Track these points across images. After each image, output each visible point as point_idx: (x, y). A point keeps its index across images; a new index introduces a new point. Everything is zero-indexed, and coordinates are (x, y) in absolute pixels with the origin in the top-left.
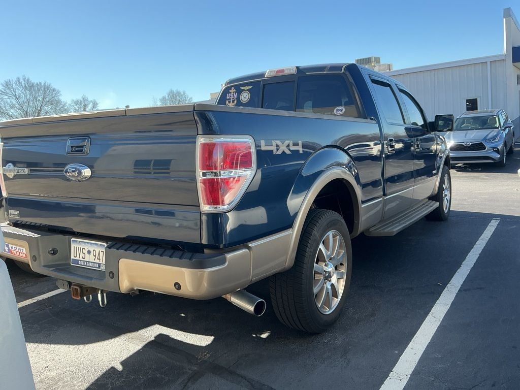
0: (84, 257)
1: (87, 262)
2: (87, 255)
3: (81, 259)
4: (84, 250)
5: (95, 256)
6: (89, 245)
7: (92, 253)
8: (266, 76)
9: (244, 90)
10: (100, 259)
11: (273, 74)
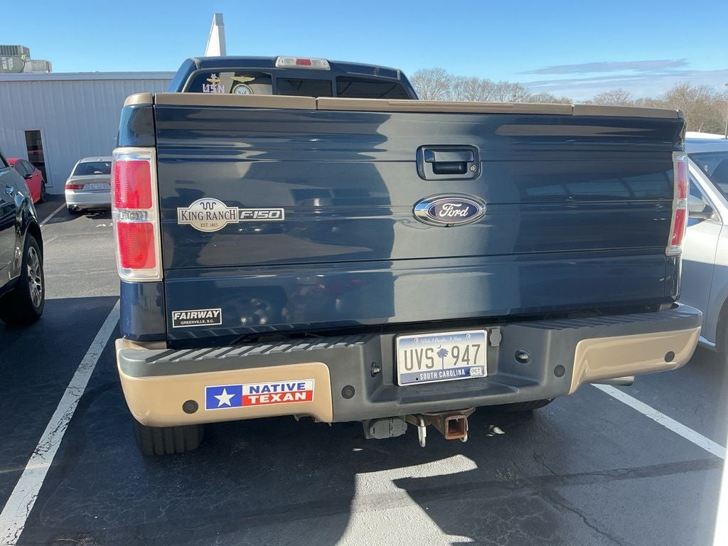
0: (430, 365)
1: (438, 371)
2: (437, 360)
3: (424, 369)
4: (429, 352)
5: (457, 357)
6: (444, 340)
7: (450, 353)
8: (277, 65)
9: (240, 82)
10: (468, 360)
11: (293, 64)
